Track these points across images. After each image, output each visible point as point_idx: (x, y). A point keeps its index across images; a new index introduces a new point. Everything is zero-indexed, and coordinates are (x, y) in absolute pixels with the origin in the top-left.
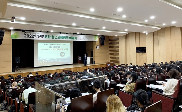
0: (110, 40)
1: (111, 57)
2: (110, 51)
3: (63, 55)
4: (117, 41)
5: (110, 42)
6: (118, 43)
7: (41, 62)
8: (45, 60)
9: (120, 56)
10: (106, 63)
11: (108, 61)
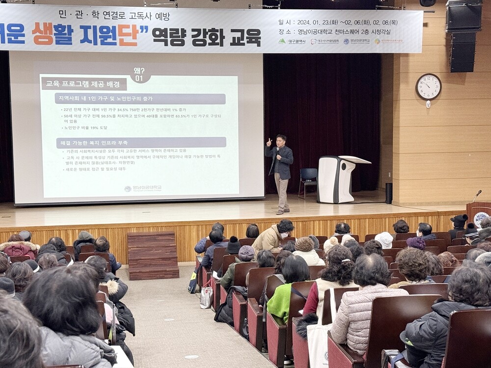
10: (460, 203)
11: (480, 192)
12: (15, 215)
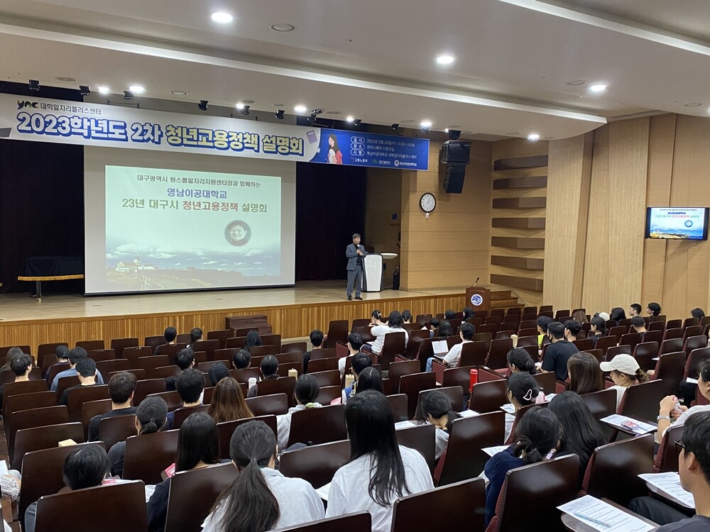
0: (499, 166)
1: (496, 261)
2: (497, 223)
3: (238, 239)
4: (536, 173)
5: (497, 175)
6: (542, 183)
7: (121, 268)
8: (144, 258)
9: (548, 255)
10: (462, 288)
11: (478, 279)
12: (85, 304)
